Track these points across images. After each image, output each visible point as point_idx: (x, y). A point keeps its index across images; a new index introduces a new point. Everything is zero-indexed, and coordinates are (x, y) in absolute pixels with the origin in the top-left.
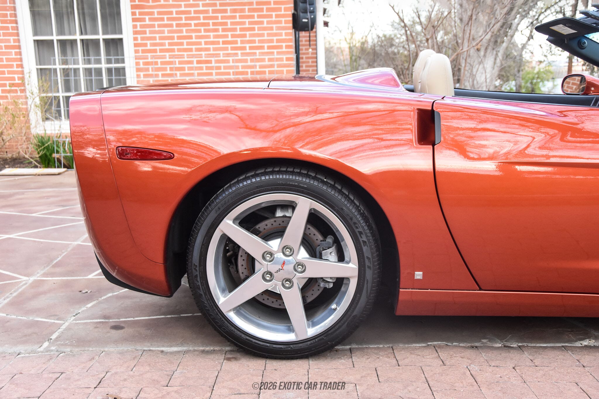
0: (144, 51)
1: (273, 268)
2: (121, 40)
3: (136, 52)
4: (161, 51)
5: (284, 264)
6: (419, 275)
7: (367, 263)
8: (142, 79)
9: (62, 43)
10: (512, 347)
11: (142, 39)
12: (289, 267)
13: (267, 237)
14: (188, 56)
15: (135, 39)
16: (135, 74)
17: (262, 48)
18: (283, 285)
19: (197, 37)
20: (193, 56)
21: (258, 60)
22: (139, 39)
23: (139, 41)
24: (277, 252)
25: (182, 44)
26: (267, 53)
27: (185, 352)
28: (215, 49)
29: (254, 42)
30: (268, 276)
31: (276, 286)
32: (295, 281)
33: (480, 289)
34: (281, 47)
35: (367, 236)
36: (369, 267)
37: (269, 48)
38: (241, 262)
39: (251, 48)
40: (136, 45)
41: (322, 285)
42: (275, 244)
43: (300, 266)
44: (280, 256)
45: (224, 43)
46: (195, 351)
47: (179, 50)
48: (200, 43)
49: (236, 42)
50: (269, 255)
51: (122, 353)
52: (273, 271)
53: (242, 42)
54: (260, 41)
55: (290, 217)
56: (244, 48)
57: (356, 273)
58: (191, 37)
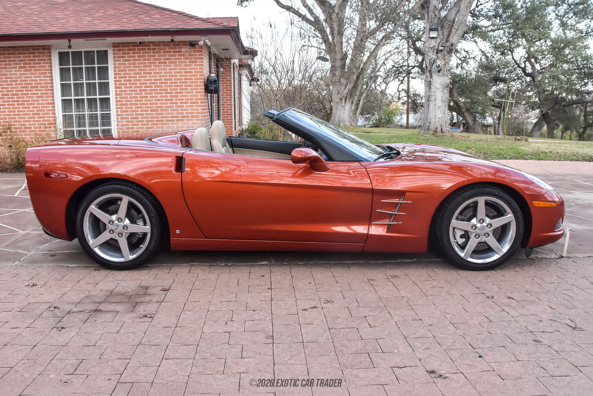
0: (121, 105)
1: (113, 227)
2: (109, 98)
3: (117, 105)
4: (131, 104)
5: (118, 226)
6: (178, 232)
7: (154, 226)
8: (120, 120)
9: (77, 101)
10: (221, 266)
11: (120, 98)
12: (120, 228)
13: (111, 214)
14: (146, 107)
15: (116, 98)
16: (115, 117)
17: (187, 103)
18: (118, 236)
19: (151, 97)
20: (148, 107)
21: (185, 110)
22: (118, 98)
23: (118, 99)
24: (115, 220)
25: (142, 101)
26: (190, 106)
27: (78, 267)
28: (160, 104)
29: (183, 99)
30: (112, 231)
31: (115, 236)
32: (123, 234)
33: (206, 238)
34: (198, 103)
35: (154, 214)
36: (155, 228)
37: (191, 103)
38: (101, 225)
39: (181, 103)
40: (116, 101)
41: (137, 236)
42: (114, 217)
43: (125, 227)
44: (116, 222)
45: (166, 100)
46: (83, 266)
47: (140, 104)
48: (152, 100)
49: (173, 100)
50: (111, 222)
51: (49, 267)
52: (113, 229)
53: (176, 100)
54: (186, 99)
55: (120, 204)
56: (177, 103)
57: (150, 231)
58: (147, 97)
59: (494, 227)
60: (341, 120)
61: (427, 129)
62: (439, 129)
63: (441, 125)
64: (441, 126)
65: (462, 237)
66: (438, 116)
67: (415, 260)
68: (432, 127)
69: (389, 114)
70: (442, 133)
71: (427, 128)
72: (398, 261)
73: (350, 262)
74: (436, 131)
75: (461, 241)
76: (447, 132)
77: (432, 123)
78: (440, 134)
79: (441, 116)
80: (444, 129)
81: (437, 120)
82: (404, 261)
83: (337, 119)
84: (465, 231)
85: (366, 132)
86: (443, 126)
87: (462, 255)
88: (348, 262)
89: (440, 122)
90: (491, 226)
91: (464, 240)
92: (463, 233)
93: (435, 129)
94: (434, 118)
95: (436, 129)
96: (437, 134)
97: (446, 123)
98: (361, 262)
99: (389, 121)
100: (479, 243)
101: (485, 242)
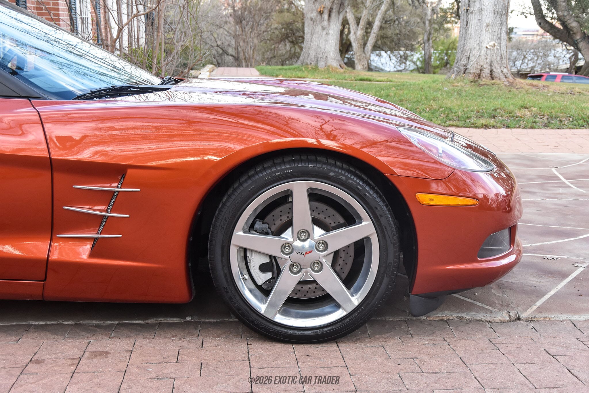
59: (333, 247)
60: (319, 56)
61: (463, 70)
62: (487, 71)
63: (491, 62)
64: (491, 65)
65: (263, 268)
66: (485, 45)
67: (188, 319)
68: (473, 68)
69: (448, 49)
70: (493, 78)
71: (462, 68)
72: (151, 321)
73: (41, 323)
74: (479, 76)
75: (262, 278)
76: (502, 77)
77: (472, 58)
78: (489, 81)
79: (492, 43)
80: (497, 70)
81: (483, 52)
82: (163, 320)
83: (312, 53)
84: (270, 257)
85: (361, 80)
86: (495, 64)
87: (262, 307)
88: (37, 323)
89: (489, 57)
90: (326, 245)
91: (269, 275)
92: (267, 260)
93: (478, 72)
94: (478, 47)
95: (481, 70)
96: (480, 81)
97: (501, 58)
98: (66, 323)
99: (447, 63)
100: (300, 283)
101: (314, 281)
